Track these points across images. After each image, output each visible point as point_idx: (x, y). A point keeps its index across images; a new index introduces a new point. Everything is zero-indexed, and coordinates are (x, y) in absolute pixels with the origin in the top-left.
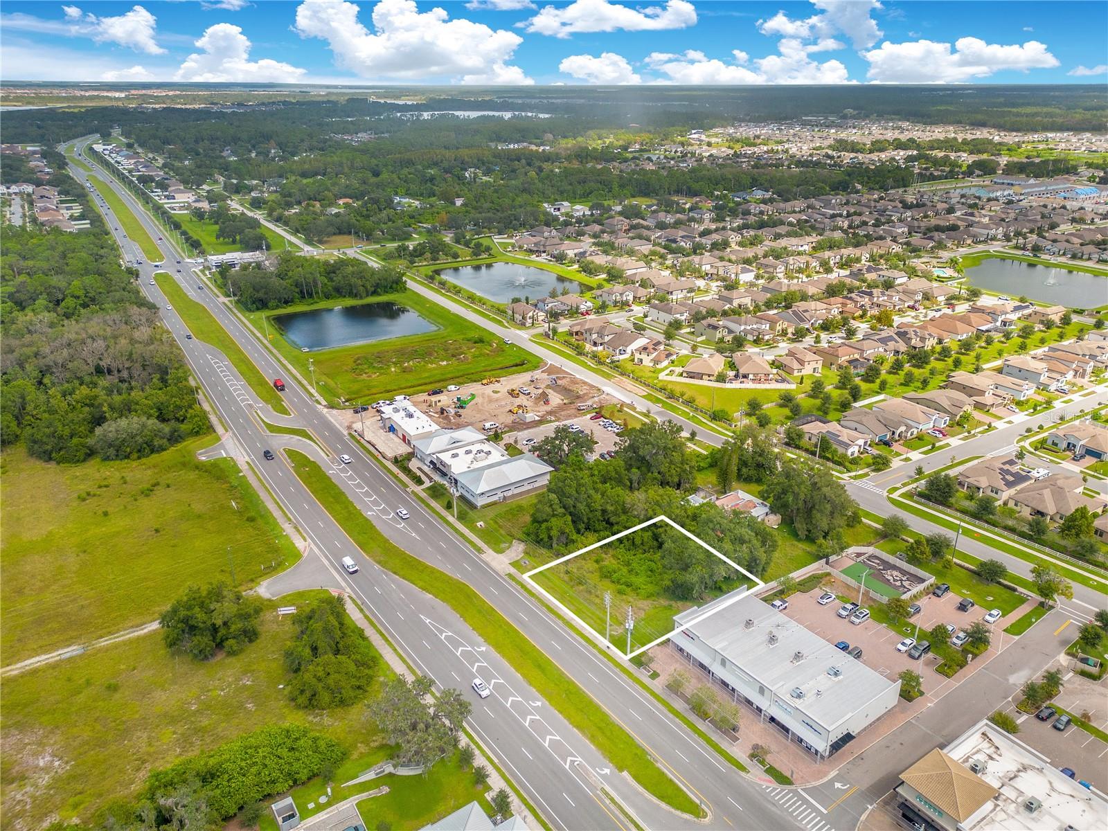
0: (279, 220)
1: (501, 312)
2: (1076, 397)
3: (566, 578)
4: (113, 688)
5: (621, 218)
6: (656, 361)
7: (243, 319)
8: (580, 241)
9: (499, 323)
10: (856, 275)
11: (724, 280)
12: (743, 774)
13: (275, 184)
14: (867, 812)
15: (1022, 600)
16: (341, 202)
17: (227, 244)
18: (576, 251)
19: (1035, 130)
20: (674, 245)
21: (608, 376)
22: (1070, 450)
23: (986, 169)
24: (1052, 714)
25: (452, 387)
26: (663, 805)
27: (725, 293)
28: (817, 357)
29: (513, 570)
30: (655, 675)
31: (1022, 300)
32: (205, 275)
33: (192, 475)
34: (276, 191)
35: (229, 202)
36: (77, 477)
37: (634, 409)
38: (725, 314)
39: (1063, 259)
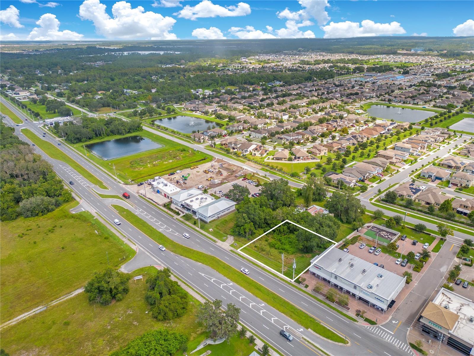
0: (73, 102)
1: (189, 137)
2: (424, 157)
3: (256, 249)
4: (67, 324)
5: (227, 95)
6: (262, 154)
7: (71, 147)
8: (211, 105)
9: (189, 142)
10: (328, 114)
11: (277, 119)
12: (356, 323)
13: (66, 86)
14: (409, 331)
15: (434, 238)
16: (100, 93)
17: (51, 113)
18: (212, 110)
19: (373, 55)
20: (252, 106)
21: (243, 162)
22: (430, 178)
23: (360, 70)
24: (461, 282)
25: (178, 171)
26: (330, 341)
27: (280, 124)
28: (325, 148)
29: (232, 248)
30: (307, 286)
31: (392, 121)
32: (46, 129)
33: (71, 221)
34: (67, 89)
35: (46, 95)
36: (14, 227)
37: (259, 175)
38: (283, 133)
39: (400, 104)
